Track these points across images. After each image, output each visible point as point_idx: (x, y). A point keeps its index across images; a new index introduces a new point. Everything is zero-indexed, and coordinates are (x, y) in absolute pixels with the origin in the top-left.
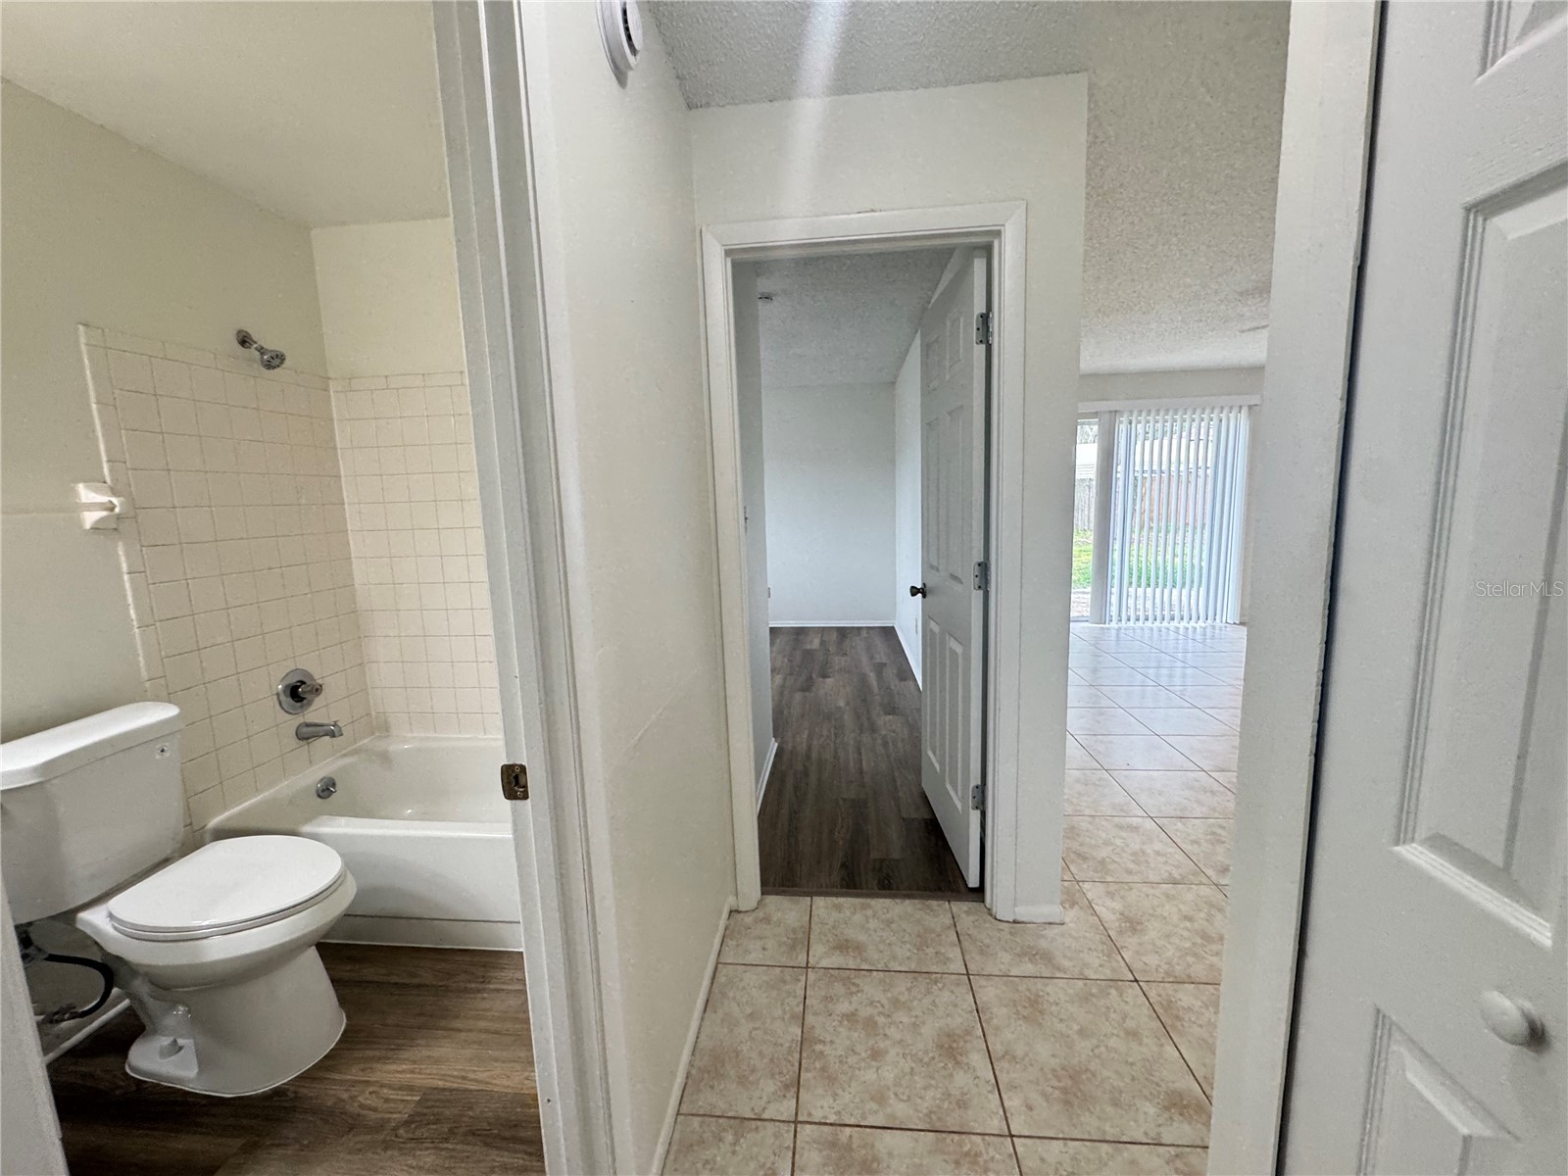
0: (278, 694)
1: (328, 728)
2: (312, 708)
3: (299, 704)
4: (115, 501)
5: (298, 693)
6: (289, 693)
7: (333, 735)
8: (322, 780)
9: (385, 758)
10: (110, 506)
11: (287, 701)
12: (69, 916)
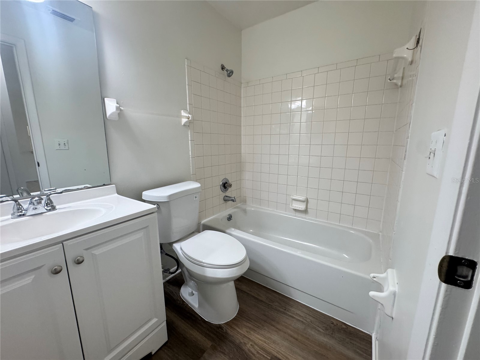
0: (220, 185)
1: (232, 198)
2: (228, 191)
3: (225, 189)
4: (190, 116)
5: (225, 186)
6: (223, 185)
7: (233, 201)
8: (229, 215)
9: (245, 211)
10: (188, 117)
11: (223, 188)
12: (171, 244)
